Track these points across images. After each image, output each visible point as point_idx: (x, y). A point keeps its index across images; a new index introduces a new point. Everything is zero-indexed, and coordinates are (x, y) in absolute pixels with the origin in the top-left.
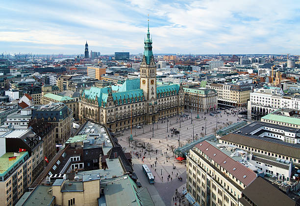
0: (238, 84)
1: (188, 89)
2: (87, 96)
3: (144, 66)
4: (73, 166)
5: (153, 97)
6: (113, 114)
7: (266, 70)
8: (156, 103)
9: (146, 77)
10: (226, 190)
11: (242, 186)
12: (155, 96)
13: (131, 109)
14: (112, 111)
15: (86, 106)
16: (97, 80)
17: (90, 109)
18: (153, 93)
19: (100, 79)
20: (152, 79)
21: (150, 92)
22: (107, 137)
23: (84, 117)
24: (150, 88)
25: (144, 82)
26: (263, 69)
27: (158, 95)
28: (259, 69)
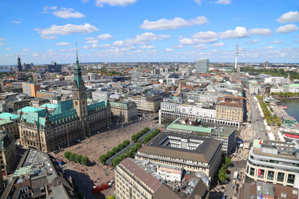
0: (153, 95)
1: (114, 103)
2: (25, 120)
3: (75, 89)
4: (23, 196)
5: (85, 115)
6: (51, 134)
7: (172, 79)
8: (88, 120)
9: (78, 99)
10: (142, 194)
11: (152, 191)
12: (86, 114)
13: (67, 128)
14: (50, 132)
15: (26, 129)
16: (33, 97)
17: (30, 132)
18: (85, 112)
19: (36, 96)
20: (83, 100)
21: (83, 111)
22: (49, 165)
23: (26, 139)
24: (82, 107)
25: (76, 103)
26: (170, 79)
27: (89, 112)
28: (168, 79)
